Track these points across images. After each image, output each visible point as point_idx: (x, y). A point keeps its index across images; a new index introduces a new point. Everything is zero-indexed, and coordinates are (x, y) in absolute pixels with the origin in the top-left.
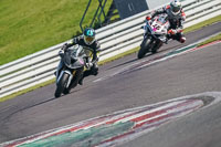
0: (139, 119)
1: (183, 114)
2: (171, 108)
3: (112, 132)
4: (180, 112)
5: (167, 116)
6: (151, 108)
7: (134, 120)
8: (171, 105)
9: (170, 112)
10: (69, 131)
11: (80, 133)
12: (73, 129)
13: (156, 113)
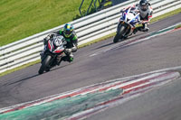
0: (127, 87)
1: (163, 83)
2: (153, 78)
3: (104, 97)
4: (160, 82)
5: (150, 85)
6: (136, 78)
7: (123, 88)
8: (153, 75)
9: (152, 81)
10: (69, 96)
11: (79, 98)
12: (73, 95)
13: (141, 82)
